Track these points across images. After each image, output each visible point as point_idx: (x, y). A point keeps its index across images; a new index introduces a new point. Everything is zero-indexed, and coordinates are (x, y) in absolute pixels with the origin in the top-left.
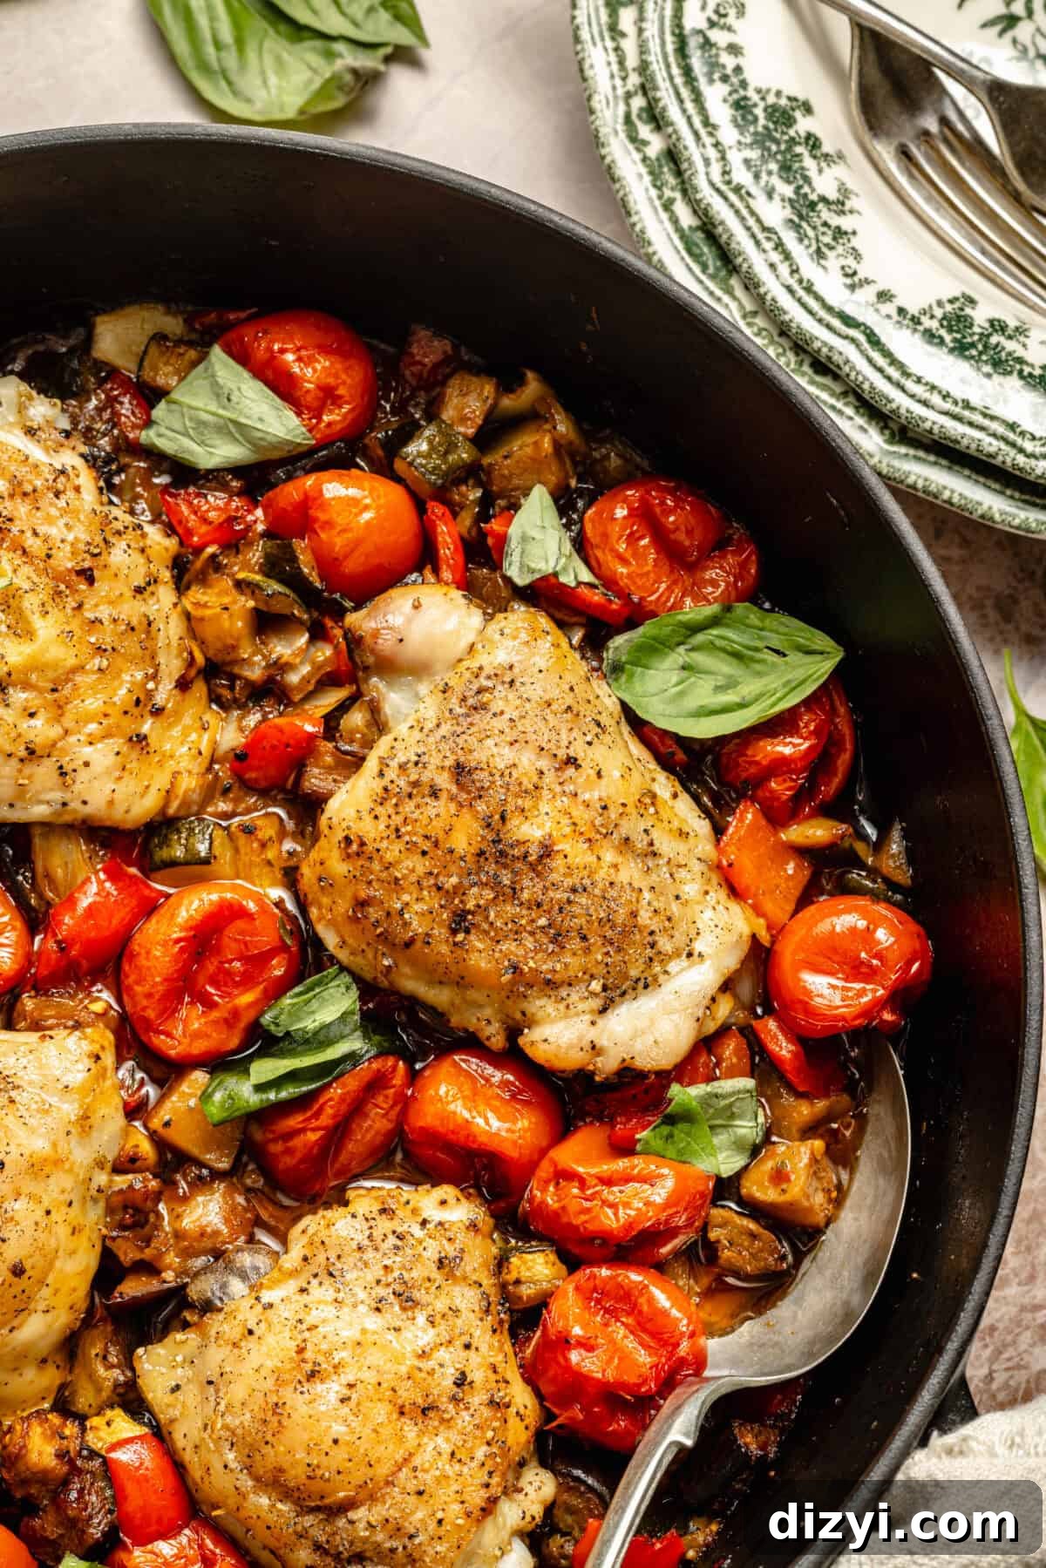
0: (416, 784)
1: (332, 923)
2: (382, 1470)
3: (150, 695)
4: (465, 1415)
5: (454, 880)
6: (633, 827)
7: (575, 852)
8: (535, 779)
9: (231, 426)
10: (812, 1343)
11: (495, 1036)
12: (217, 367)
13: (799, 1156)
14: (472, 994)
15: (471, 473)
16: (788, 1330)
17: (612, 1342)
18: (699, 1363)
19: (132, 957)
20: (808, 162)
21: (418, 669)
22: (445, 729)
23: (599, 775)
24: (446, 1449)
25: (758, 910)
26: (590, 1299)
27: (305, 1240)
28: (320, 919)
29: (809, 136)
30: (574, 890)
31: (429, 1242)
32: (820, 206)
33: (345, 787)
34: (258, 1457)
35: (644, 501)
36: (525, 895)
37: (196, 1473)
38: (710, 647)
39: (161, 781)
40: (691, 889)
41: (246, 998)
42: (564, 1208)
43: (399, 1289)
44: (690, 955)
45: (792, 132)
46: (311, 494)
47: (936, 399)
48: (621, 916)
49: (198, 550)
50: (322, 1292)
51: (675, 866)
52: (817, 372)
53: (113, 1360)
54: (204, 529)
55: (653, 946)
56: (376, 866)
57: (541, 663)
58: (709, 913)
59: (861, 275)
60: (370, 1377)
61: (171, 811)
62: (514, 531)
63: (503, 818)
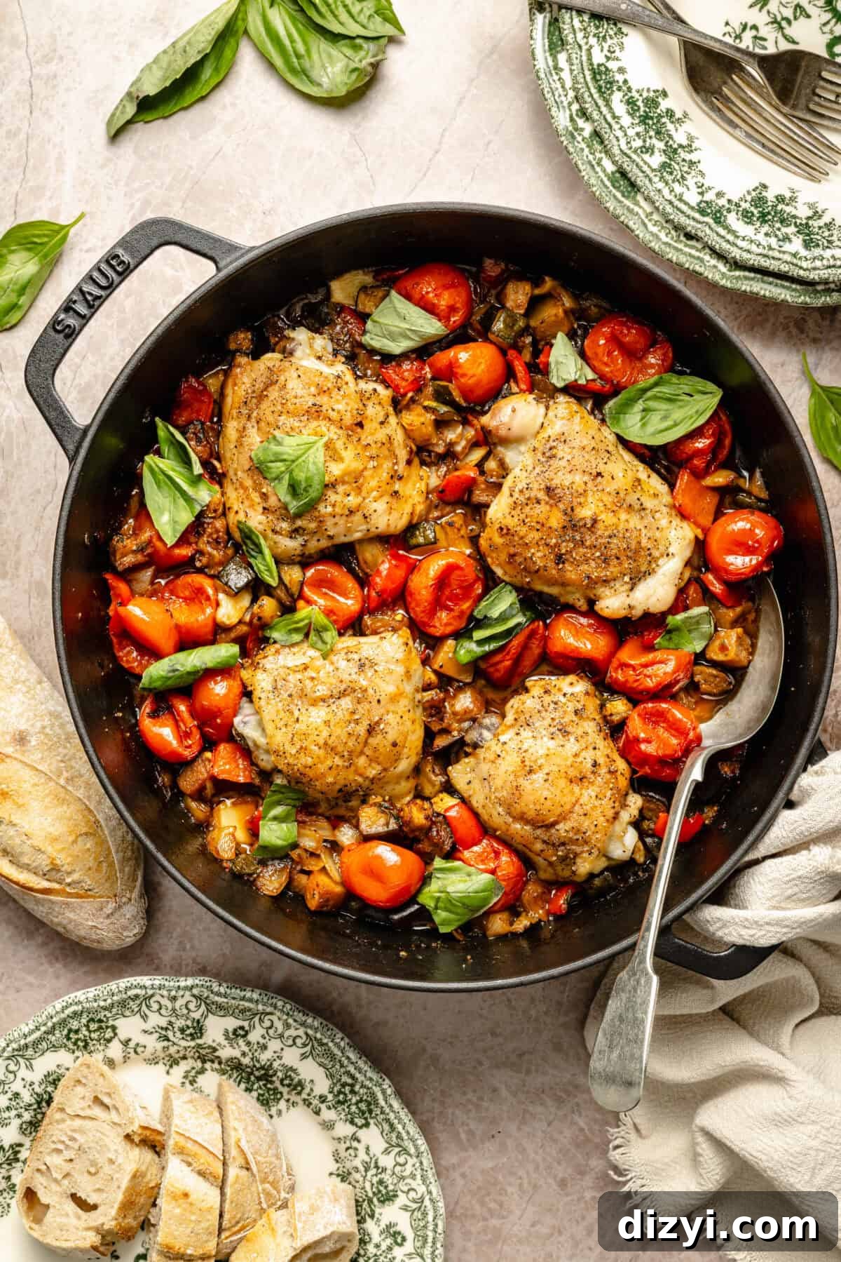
0: (529, 499)
1: (500, 565)
2: (567, 807)
3: (396, 471)
4: (599, 779)
5: (554, 541)
6: (632, 499)
7: (607, 518)
8: (584, 487)
9: (408, 333)
10: (749, 722)
11: (582, 604)
12: (396, 301)
13: (731, 637)
14: (569, 588)
15: (527, 330)
16: (737, 716)
17: (658, 737)
18: (699, 739)
19: (411, 594)
20: (670, 126)
21: (520, 440)
22: (538, 470)
23: (613, 478)
24: (593, 794)
25: (697, 524)
26: (645, 719)
27: (513, 711)
28: (493, 563)
29: (668, 110)
30: (610, 537)
31: (569, 704)
32: (680, 150)
33: (496, 501)
34: (513, 809)
35: (612, 333)
36: (588, 543)
37: (485, 817)
38: (655, 398)
39: (408, 509)
40: (664, 522)
41: (466, 606)
42: (627, 681)
43: (560, 727)
44: (668, 555)
45: (658, 111)
46: (453, 361)
47: (754, 248)
48: (633, 546)
49: (405, 395)
50: (526, 734)
51: (654, 512)
52: (688, 239)
53: (437, 771)
54: (404, 384)
55: (650, 555)
56: (516, 538)
57: (577, 428)
58: (673, 532)
59: (706, 186)
60: (555, 769)
61: (415, 521)
62: (552, 359)
63: (572, 510)
